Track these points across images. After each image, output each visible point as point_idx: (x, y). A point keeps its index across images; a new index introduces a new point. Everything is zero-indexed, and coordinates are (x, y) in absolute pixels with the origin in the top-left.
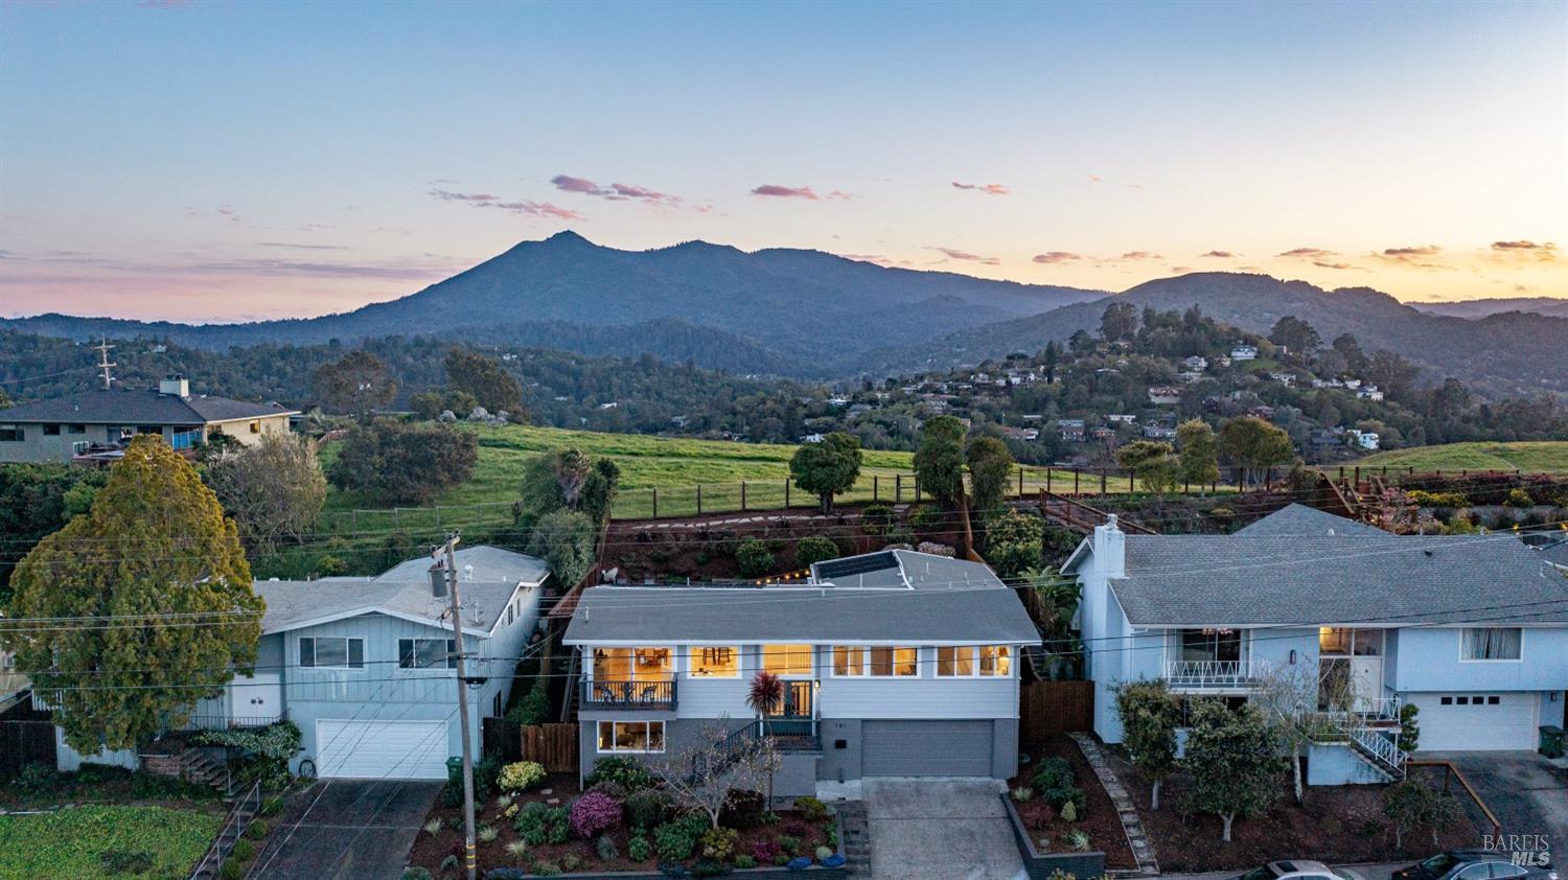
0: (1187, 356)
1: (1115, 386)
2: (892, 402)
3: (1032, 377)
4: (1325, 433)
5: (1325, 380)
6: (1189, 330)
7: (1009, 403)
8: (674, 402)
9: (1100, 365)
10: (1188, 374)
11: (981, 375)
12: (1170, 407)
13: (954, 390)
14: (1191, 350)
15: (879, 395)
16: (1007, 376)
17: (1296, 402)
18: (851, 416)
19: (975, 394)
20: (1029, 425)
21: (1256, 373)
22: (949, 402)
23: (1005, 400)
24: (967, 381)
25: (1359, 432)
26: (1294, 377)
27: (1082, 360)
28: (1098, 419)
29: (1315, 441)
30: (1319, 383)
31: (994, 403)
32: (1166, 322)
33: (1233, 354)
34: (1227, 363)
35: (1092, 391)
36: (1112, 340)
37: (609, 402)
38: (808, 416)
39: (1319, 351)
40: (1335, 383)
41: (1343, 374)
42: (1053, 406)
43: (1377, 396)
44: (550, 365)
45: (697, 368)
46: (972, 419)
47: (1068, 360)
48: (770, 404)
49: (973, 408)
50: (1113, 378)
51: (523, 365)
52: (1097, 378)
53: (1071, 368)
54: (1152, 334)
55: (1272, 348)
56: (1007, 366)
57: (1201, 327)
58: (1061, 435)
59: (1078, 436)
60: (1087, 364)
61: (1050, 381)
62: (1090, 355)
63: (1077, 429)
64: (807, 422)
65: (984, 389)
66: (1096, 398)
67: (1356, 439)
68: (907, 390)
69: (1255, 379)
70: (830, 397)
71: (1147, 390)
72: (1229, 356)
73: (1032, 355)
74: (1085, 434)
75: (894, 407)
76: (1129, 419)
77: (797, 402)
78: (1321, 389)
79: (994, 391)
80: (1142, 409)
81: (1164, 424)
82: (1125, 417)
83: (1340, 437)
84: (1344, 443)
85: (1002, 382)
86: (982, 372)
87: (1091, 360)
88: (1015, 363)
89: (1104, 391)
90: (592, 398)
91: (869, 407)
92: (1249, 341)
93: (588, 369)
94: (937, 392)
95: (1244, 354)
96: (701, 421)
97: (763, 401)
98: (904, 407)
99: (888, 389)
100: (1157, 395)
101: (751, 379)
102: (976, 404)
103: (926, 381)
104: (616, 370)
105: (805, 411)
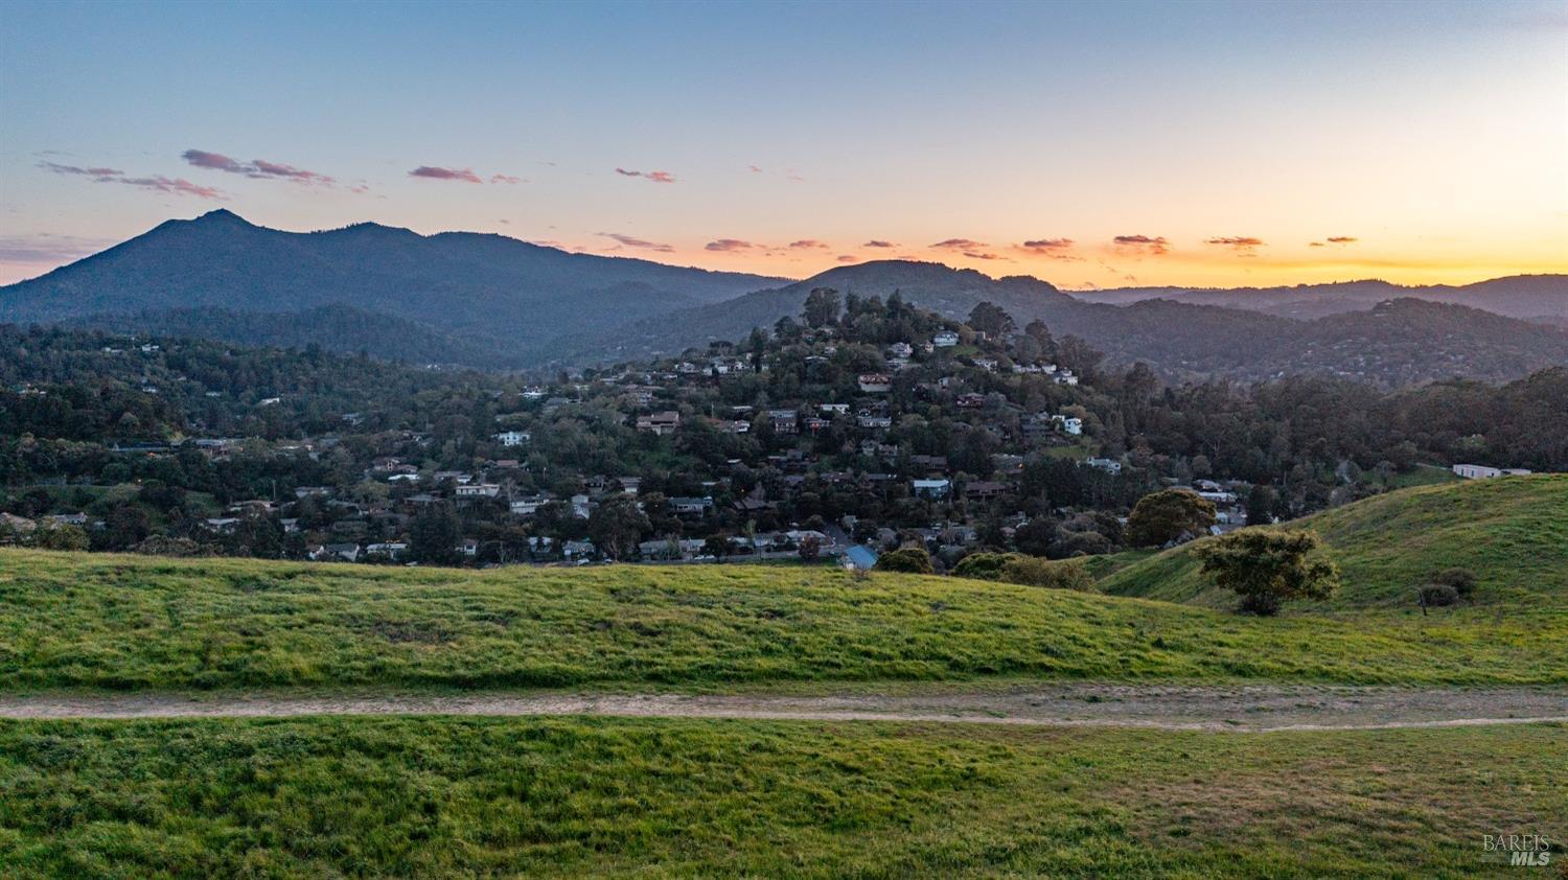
0: (892, 342)
1: (825, 374)
2: (592, 395)
3: (740, 365)
4: (1033, 420)
5: (1023, 365)
6: (892, 315)
7: (717, 394)
8: (346, 396)
9: (807, 352)
10: (895, 361)
11: (686, 364)
12: (881, 396)
13: (658, 380)
14: (897, 337)
15: (578, 387)
16: (713, 365)
17: (1002, 388)
18: (549, 410)
19: (681, 384)
20: (740, 416)
21: (960, 358)
22: (654, 394)
23: (714, 391)
24: (671, 371)
25: (1063, 418)
26: (996, 363)
27: (789, 347)
28: (810, 410)
29: (1025, 427)
30: (1018, 369)
31: (702, 394)
32: (870, 307)
33: (936, 340)
34: (931, 349)
35: (803, 378)
36: (816, 327)
37: (270, 397)
38: (500, 412)
39: (1015, 337)
40: (1034, 368)
41: (1039, 359)
42: (763, 396)
43: (1073, 381)
44: (199, 357)
45: (372, 358)
46: (680, 412)
47: (774, 347)
48: (456, 398)
49: (680, 400)
50: (823, 365)
51: (167, 357)
52: (806, 366)
53: (780, 356)
54: (857, 320)
55: (973, 334)
56: (713, 354)
57: (904, 313)
58: (774, 426)
59: (790, 428)
60: (795, 351)
61: (758, 369)
62: (797, 342)
63: (789, 420)
64: (499, 419)
65: (691, 379)
66: (807, 387)
67: (1062, 424)
68: (609, 381)
69: (959, 365)
70: (523, 391)
71: (857, 377)
72: (932, 342)
73: (736, 343)
74: (797, 425)
75: (596, 400)
76: (842, 408)
77: (486, 396)
78: (1023, 375)
79: (701, 380)
80: (852, 396)
81: (876, 413)
82: (838, 407)
83: (1047, 423)
84: (1053, 429)
85: (708, 372)
86: (685, 360)
87: (799, 347)
88: (720, 351)
89: (814, 380)
90: (251, 392)
91: (567, 401)
92: (950, 327)
93: (244, 361)
94: (641, 383)
95: (946, 340)
96: (377, 420)
97: (448, 396)
98: (608, 400)
99: (586, 381)
100: (867, 383)
101: (433, 369)
102: (683, 395)
103: (628, 372)
104: (279, 363)
105: (496, 406)
